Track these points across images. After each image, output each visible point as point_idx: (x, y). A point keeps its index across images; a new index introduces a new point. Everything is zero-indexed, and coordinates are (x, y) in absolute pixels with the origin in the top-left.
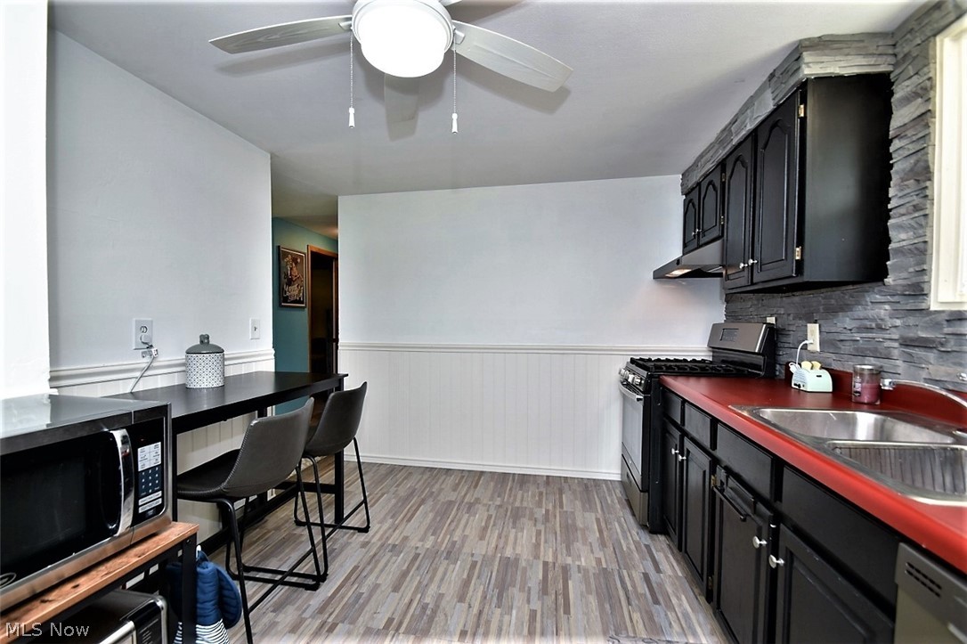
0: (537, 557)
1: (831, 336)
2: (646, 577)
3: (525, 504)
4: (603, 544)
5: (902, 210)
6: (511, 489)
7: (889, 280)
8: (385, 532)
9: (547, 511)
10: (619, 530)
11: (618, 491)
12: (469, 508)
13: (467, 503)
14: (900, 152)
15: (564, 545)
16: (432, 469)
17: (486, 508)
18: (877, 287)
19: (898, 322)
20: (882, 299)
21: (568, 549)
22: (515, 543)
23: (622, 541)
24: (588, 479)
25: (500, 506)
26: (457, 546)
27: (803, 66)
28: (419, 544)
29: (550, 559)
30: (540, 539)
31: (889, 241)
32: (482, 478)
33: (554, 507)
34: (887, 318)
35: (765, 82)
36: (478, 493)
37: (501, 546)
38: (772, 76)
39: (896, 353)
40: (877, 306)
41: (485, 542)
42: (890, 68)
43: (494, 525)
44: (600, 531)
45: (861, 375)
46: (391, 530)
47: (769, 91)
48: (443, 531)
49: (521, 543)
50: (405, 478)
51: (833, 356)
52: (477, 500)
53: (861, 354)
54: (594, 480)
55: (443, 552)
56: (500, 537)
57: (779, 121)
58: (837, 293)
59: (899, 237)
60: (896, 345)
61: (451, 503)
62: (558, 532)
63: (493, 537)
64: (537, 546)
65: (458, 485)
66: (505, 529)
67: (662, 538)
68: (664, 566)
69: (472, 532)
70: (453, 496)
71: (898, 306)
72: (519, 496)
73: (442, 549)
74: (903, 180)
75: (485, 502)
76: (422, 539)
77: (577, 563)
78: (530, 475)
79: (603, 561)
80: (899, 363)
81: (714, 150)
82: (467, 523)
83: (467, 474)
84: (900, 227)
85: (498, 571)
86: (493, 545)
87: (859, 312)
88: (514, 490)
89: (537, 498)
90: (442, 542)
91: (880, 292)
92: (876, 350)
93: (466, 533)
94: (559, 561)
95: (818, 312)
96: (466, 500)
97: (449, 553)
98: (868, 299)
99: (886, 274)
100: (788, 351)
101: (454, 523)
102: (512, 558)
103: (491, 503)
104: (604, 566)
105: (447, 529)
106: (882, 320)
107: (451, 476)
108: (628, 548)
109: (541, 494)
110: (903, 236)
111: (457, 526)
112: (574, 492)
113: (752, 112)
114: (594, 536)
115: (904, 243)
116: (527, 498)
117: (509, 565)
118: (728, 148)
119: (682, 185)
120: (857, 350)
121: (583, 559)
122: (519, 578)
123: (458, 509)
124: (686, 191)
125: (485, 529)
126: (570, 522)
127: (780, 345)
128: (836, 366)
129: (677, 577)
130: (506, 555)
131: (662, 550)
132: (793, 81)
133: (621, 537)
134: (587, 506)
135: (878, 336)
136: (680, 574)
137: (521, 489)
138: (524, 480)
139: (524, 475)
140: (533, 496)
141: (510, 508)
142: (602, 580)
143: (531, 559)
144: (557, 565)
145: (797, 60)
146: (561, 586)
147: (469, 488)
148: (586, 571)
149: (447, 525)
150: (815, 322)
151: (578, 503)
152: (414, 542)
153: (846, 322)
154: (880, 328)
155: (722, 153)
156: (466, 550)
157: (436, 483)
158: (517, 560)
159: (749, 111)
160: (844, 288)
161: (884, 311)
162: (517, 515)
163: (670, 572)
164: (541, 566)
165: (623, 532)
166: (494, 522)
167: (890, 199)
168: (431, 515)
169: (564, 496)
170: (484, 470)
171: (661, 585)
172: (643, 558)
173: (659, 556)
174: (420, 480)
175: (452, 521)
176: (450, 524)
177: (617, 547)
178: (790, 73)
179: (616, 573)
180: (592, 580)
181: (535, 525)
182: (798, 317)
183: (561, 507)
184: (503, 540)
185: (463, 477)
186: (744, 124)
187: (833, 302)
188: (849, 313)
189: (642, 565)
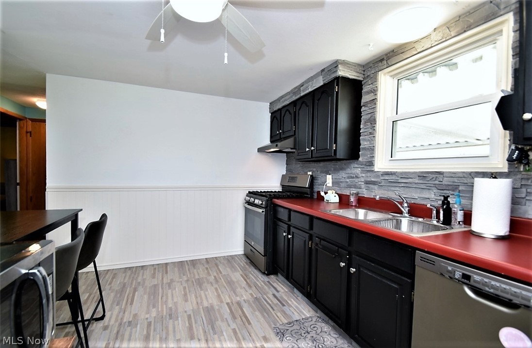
0: (222, 302)
1: (337, 180)
2: (274, 295)
3: (201, 276)
4: (250, 286)
5: (366, 134)
6: (189, 270)
7: (360, 159)
8: (117, 316)
9: (215, 277)
10: (253, 278)
11: (244, 258)
12: (169, 286)
13: (166, 283)
14: (365, 112)
15: (232, 292)
16: (130, 268)
17: (180, 284)
18: (356, 162)
19: (364, 175)
20: (358, 166)
21: (235, 293)
22: (207, 298)
23: (257, 282)
24: (228, 256)
25: (188, 280)
26: (173, 310)
27: (339, 71)
28: (148, 316)
29: (229, 301)
30: (219, 292)
31: (360, 145)
32: (168, 267)
33: (217, 273)
34: (360, 174)
35: (319, 72)
36: (170, 276)
37: (199, 302)
38: (323, 70)
39: (363, 186)
40: (355, 169)
41: (189, 302)
42: (362, 79)
43: (189, 292)
44: (245, 280)
45: (353, 195)
46: (121, 314)
47: (321, 77)
48: (160, 304)
49: (210, 297)
50: (113, 278)
51: (338, 188)
52: (172, 281)
53: (349, 187)
54: (230, 256)
55: (166, 316)
56: (196, 297)
57: (326, 90)
58: (339, 163)
59: (364, 144)
60: (363, 183)
61: (155, 286)
62: (226, 286)
63: (192, 298)
64: (219, 296)
65: (154, 273)
66: (197, 292)
67: (272, 276)
68: (279, 288)
69: (179, 299)
70: (155, 282)
71: (364, 169)
72: (196, 273)
73: (165, 314)
74: (365, 122)
75: (177, 280)
76: (148, 312)
77: (243, 299)
78: (196, 260)
79: (253, 294)
80: (364, 190)
81: (289, 96)
82: (173, 295)
83: (157, 267)
84: (364, 140)
85: (205, 316)
86: (195, 302)
87: (349, 171)
88: (191, 270)
89: (206, 271)
90: (162, 310)
91: (357, 164)
92: (355, 185)
93: (175, 301)
94: (234, 300)
95: (331, 170)
96: (165, 282)
97: (170, 315)
98: (352, 166)
99: (359, 157)
100: (318, 186)
101: (164, 298)
102: (209, 306)
103: (181, 280)
104: (255, 296)
105: (162, 302)
106: (358, 174)
107: (147, 269)
108: (261, 285)
109: (207, 268)
110: (366, 143)
111: (167, 298)
112: (224, 264)
113: (312, 84)
114: (244, 283)
115: (366, 146)
116: (201, 273)
117: (209, 310)
118: (298, 97)
119: (270, 108)
120: (347, 185)
121: (244, 296)
122: (218, 316)
123: (162, 288)
124: (272, 111)
125: (185, 295)
126: (229, 279)
127: (314, 184)
128: (340, 192)
129: (286, 292)
130: (205, 306)
131: (275, 282)
132: (333, 76)
133: (255, 280)
134: (233, 270)
135: (356, 180)
136: (287, 290)
137: (195, 269)
138: (194, 263)
139: (192, 260)
140: (203, 271)
141: (194, 280)
142: (257, 303)
143: (219, 303)
144: (233, 303)
145: (335, 67)
146: (240, 312)
147: (163, 274)
148: (248, 301)
149: (160, 299)
150: (330, 174)
151: (228, 269)
152: (143, 316)
153: (343, 175)
154: (357, 177)
155: (294, 98)
156: (180, 310)
157: (138, 276)
158: (212, 306)
159: (310, 83)
160: (342, 161)
161: (358, 171)
162: (200, 283)
163: (282, 291)
164: (226, 306)
165: (255, 278)
166: (189, 290)
167: (361, 129)
168: (146, 297)
169: (219, 267)
170: (167, 262)
171: (282, 297)
172: (269, 288)
173: (275, 285)
174: (125, 277)
175: (162, 296)
176: (162, 299)
177: (256, 286)
178: (332, 72)
179: (262, 298)
180: (253, 305)
181: (212, 286)
182: (322, 172)
183: (221, 273)
184: (199, 299)
185: (155, 269)
186: (307, 88)
187: (337, 167)
188: (344, 171)
189: (270, 292)
